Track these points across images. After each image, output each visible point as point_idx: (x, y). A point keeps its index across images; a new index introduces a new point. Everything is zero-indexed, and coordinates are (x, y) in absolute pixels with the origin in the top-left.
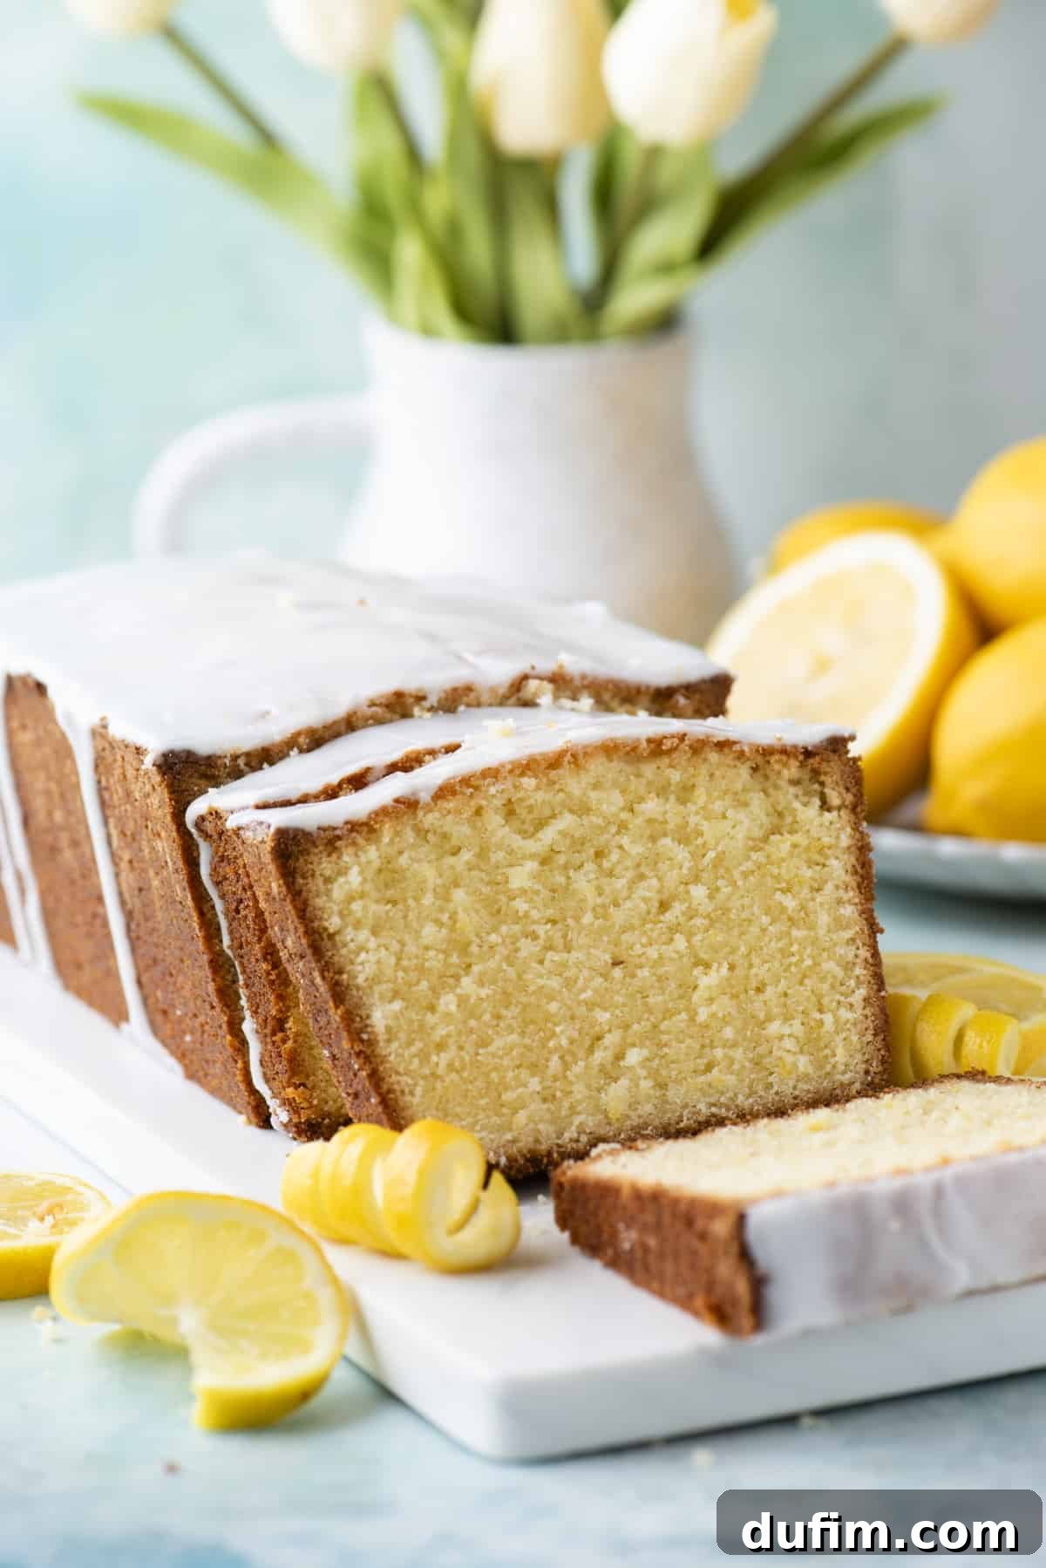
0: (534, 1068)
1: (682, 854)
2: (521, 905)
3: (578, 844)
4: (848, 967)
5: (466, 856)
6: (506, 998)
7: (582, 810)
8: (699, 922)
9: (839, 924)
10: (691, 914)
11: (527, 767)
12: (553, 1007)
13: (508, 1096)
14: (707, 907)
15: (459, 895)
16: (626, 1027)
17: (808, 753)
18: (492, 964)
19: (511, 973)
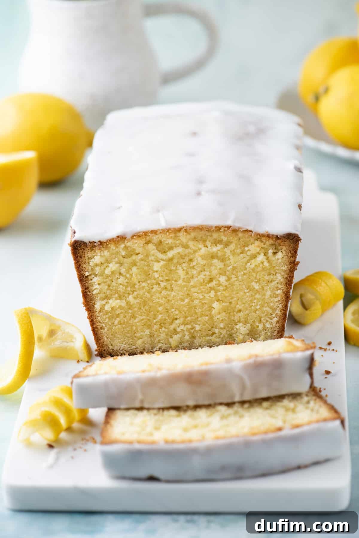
0: (149, 327)
1: (220, 265)
2: (156, 275)
3: (182, 257)
4: (274, 310)
5: (140, 256)
6: (145, 303)
7: (186, 247)
8: (221, 288)
9: (275, 295)
10: (219, 285)
11: (167, 231)
12: (160, 309)
13: (137, 335)
14: (225, 283)
15: (134, 269)
16: (186, 317)
17: (277, 238)
18: (141, 292)
19: (148, 295)
